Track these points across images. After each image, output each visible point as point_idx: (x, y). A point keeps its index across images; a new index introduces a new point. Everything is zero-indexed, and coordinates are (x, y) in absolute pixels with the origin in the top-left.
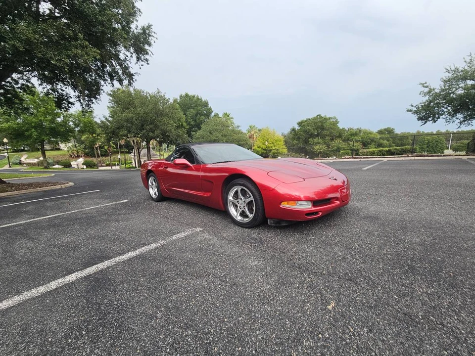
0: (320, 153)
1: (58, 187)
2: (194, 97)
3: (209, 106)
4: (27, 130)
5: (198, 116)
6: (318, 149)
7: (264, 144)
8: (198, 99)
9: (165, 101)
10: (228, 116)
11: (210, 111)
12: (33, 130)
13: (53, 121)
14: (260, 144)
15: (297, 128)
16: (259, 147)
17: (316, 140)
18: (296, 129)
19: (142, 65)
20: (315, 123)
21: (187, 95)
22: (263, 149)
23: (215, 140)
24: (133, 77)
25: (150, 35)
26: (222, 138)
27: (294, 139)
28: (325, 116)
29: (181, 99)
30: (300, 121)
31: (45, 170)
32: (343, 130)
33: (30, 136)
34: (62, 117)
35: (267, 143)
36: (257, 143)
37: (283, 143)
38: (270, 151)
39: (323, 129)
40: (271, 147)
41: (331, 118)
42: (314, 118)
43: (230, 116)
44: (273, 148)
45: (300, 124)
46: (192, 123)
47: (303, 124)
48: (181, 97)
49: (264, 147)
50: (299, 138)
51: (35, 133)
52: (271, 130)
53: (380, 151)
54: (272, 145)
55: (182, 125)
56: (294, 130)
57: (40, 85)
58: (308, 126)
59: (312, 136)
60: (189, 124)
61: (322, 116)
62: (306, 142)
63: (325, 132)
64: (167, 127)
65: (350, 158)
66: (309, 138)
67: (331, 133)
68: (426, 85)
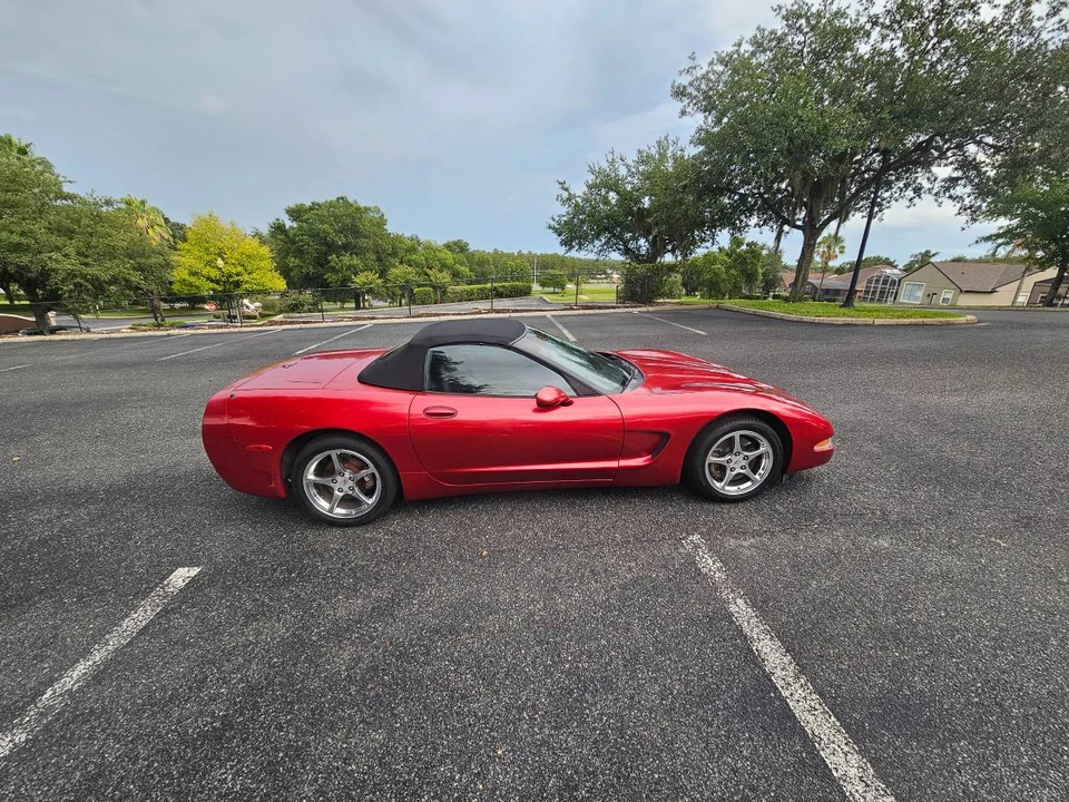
7: (210, 264)
10: (22, 152)
14: (199, 266)
15: (289, 223)
16: (194, 274)
17: (346, 259)
18: (287, 227)
20: (336, 218)
22: (212, 281)
26: (55, 240)
27: (287, 252)
28: (356, 202)
30: (292, 205)
32: (399, 238)
35: (220, 262)
37: (268, 264)
38: (238, 284)
39: (356, 232)
40: (238, 275)
41: (369, 209)
42: (331, 204)
43: (36, 154)
44: (246, 277)
45: (295, 213)
47: (304, 215)
49: (214, 274)
50: (300, 252)
52: (223, 221)
53: (481, 289)
54: (240, 269)
58: (322, 222)
59: (334, 248)
61: (351, 200)
62: (321, 261)
63: (363, 242)
66: (326, 254)
67: (376, 245)
68: (566, 186)
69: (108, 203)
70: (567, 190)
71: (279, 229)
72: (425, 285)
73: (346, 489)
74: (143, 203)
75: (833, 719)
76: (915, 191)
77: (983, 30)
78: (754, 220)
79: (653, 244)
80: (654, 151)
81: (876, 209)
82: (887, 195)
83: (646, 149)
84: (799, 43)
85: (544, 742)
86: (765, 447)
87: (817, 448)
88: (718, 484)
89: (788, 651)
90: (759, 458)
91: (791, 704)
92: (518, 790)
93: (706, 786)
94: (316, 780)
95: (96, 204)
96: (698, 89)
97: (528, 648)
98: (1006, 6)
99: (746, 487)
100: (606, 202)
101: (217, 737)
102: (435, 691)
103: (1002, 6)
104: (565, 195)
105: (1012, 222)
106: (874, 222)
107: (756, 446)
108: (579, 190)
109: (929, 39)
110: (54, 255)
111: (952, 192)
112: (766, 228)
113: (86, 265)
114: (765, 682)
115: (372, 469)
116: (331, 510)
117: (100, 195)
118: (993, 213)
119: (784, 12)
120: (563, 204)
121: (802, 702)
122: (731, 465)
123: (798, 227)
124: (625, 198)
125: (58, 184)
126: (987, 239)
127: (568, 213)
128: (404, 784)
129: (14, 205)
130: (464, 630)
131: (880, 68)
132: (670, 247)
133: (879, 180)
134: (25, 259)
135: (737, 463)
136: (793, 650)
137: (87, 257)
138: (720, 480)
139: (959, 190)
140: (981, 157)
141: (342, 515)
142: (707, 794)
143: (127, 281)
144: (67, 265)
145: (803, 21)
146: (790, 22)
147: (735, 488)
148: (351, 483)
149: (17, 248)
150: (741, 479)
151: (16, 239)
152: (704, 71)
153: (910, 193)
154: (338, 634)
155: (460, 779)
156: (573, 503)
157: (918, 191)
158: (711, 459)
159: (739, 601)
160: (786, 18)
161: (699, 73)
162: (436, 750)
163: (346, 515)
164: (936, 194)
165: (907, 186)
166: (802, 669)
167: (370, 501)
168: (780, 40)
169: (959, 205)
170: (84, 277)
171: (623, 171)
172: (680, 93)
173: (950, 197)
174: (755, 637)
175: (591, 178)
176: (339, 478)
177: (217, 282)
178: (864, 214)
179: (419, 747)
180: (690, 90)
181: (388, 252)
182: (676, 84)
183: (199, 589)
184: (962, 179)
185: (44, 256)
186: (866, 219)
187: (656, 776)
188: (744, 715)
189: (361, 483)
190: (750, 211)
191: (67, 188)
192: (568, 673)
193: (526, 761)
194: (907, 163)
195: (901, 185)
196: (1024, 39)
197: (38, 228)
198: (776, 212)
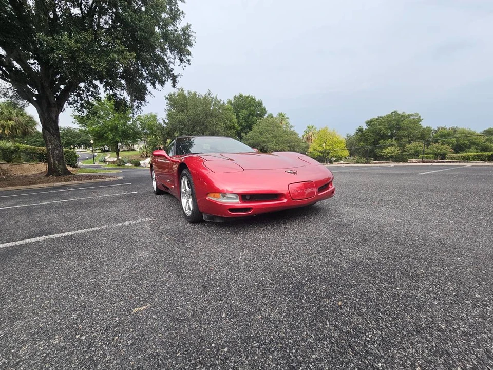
0: (391, 157)
1: (107, 180)
2: (248, 97)
3: (264, 105)
4: (106, 133)
5: (251, 116)
6: (389, 153)
7: (321, 146)
8: (252, 99)
9: (217, 102)
10: (283, 116)
11: (263, 112)
12: (110, 132)
13: (124, 125)
14: (317, 146)
15: (365, 127)
16: (314, 150)
17: (388, 142)
18: (364, 129)
19: (185, 66)
20: (388, 122)
21: (241, 96)
22: (320, 152)
23: (264, 141)
24: (177, 78)
25: (190, 36)
27: (360, 140)
28: (403, 113)
29: (234, 100)
31: (118, 167)
33: (107, 138)
34: (131, 120)
35: (324, 145)
36: (313, 146)
37: (343, 145)
38: (328, 153)
39: (399, 129)
40: (329, 150)
41: (411, 115)
42: (388, 116)
43: (286, 116)
44: (332, 151)
45: (369, 123)
46: (244, 124)
47: (373, 123)
48: (235, 97)
49: (321, 149)
50: (366, 140)
51: (111, 135)
52: (330, 130)
54: (330, 147)
55: (234, 126)
56: (361, 130)
57: (105, 91)
58: (379, 125)
59: (384, 137)
60: (240, 125)
61: (399, 112)
63: (401, 132)
64: (216, 128)
65: (418, 162)
66: (380, 139)
67: (410, 133)
74: (313, 127)
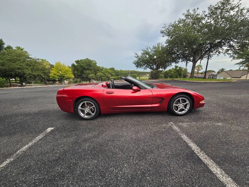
7: (58, 72)
10: (22, 50)
14: (56, 73)
16: (55, 75)
17: (87, 72)
18: (75, 65)
20: (86, 63)
22: (58, 76)
26: (27, 67)
30: (76, 60)
32: (99, 67)
35: (60, 72)
37: (71, 72)
38: (64, 77)
39: (90, 66)
40: (64, 75)
41: (93, 61)
42: (85, 60)
43: (25, 50)
44: (66, 75)
45: (77, 62)
47: (79, 62)
49: (59, 74)
50: (78, 70)
52: (62, 63)
54: (64, 73)
58: (83, 64)
59: (85, 69)
61: (89, 59)
62: (82, 72)
63: (91, 68)
66: (83, 70)
67: (94, 68)
68: (137, 54)
69: (38, 59)
70: (137, 55)
71: (73, 65)
72: (105, 77)
73: (88, 111)
74: (45, 60)
75: (212, 160)
76: (219, 53)
77: (232, 16)
78: (180, 60)
79: (157, 66)
80: (157, 46)
81: (210, 57)
82: (212, 54)
83: (155, 45)
84: (189, 21)
85: (136, 164)
86: (188, 102)
87: (201, 102)
88: (176, 111)
89: (198, 146)
90: (186, 105)
91: (200, 157)
92: (130, 174)
93: (179, 174)
94: (80, 170)
95: (36, 60)
96: (166, 31)
97: (131, 144)
98: (237, 11)
99: (183, 112)
100: (146, 57)
101: (57, 160)
102: (109, 152)
103: (235, 11)
104: (137, 56)
105: (243, 60)
106: (209, 60)
107: (185, 102)
108: (140, 54)
109: (219, 19)
110: (26, 70)
111: (228, 52)
112: (183, 62)
113: (32, 72)
114: (193, 152)
115: (94, 106)
116: (84, 116)
117: (37, 58)
118: (238, 58)
119: (185, 15)
120: (136, 57)
121: (203, 156)
122: (179, 106)
123: (191, 61)
124: (150, 56)
125: (28, 56)
126: (238, 64)
127: (137, 60)
128: (102, 171)
129: (19, 60)
130: (116, 140)
131: (208, 26)
132: (161, 67)
133: (210, 50)
134: (20, 71)
135: (181, 106)
136: (199, 146)
137: (33, 70)
138: (177, 110)
139: (229, 52)
140: (234, 44)
141: (87, 117)
142: (180, 176)
143: (41, 75)
144: (28, 72)
145: (189, 17)
146: (187, 17)
147: (181, 112)
148: (89, 110)
149: (19, 69)
150: (182, 110)
151: (19, 67)
152: (168, 27)
153: (217, 53)
154: (85, 141)
155: (116, 171)
156: (141, 116)
157: (219, 52)
158: (174, 105)
159: (184, 135)
160: (186, 16)
161: (167, 28)
162: (109, 165)
163: (88, 117)
164: (224, 53)
165: (217, 52)
166: (202, 150)
167: (93, 114)
168: (184, 21)
169: (230, 55)
170: (32, 74)
171: (150, 50)
172: (162, 32)
173: (227, 54)
174: (189, 143)
175: (142, 52)
176: (86, 108)
177: (59, 76)
178: (207, 58)
179: (105, 164)
180: (164, 31)
181: (97, 70)
182: (161, 30)
183: (53, 132)
184: (230, 49)
185: (24, 70)
186: (207, 59)
187: (166, 172)
188: (188, 159)
189: (91, 110)
190: (179, 58)
191: (30, 56)
192: (142, 150)
193: (132, 168)
194: (216, 46)
195: (215, 51)
196: (242, 17)
197: (24, 65)
198: (186, 58)
